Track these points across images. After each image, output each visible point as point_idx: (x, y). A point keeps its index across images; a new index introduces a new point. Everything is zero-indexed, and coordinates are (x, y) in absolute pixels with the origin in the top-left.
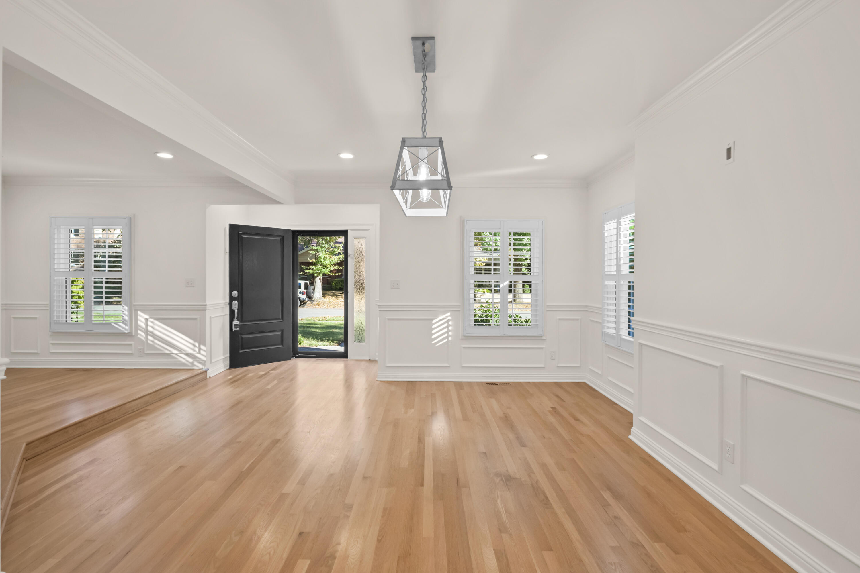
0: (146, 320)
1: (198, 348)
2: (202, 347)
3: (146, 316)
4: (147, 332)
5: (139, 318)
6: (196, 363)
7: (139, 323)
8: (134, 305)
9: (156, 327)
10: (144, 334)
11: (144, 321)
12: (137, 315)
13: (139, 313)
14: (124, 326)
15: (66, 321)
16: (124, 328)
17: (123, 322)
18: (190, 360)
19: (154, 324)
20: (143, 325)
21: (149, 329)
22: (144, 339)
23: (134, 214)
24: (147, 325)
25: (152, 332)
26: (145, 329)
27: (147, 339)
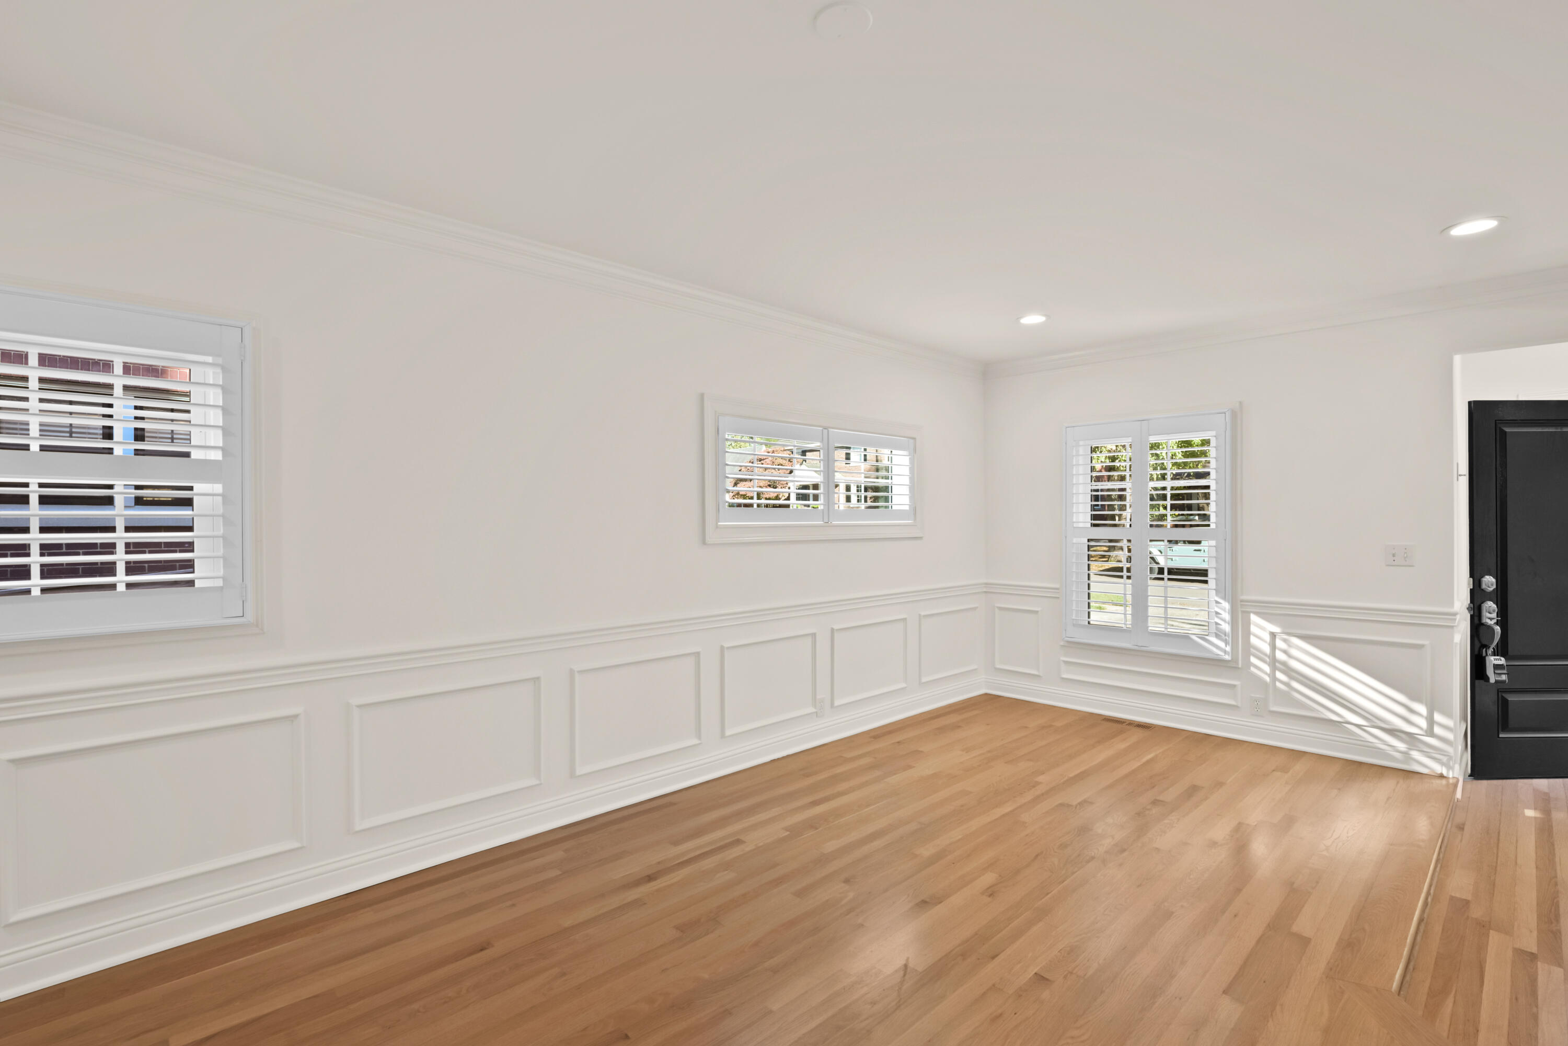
0: (1273, 635)
1: (1426, 718)
2: (1438, 717)
3: (1276, 629)
4: (1273, 662)
5: (1253, 629)
6: (1415, 754)
7: (1253, 640)
8: (1242, 601)
9: (1294, 652)
10: (1267, 668)
11: (1267, 637)
12: (1247, 624)
13: (1253, 618)
14: (1222, 644)
15: (1089, 623)
16: (1219, 648)
17: (1217, 636)
18: (1401, 746)
19: (1289, 646)
20: (1266, 649)
21: (1280, 656)
22: (1267, 679)
23: (1241, 403)
24: (1273, 647)
25: (1284, 664)
26: (1269, 657)
27: (1274, 679)
